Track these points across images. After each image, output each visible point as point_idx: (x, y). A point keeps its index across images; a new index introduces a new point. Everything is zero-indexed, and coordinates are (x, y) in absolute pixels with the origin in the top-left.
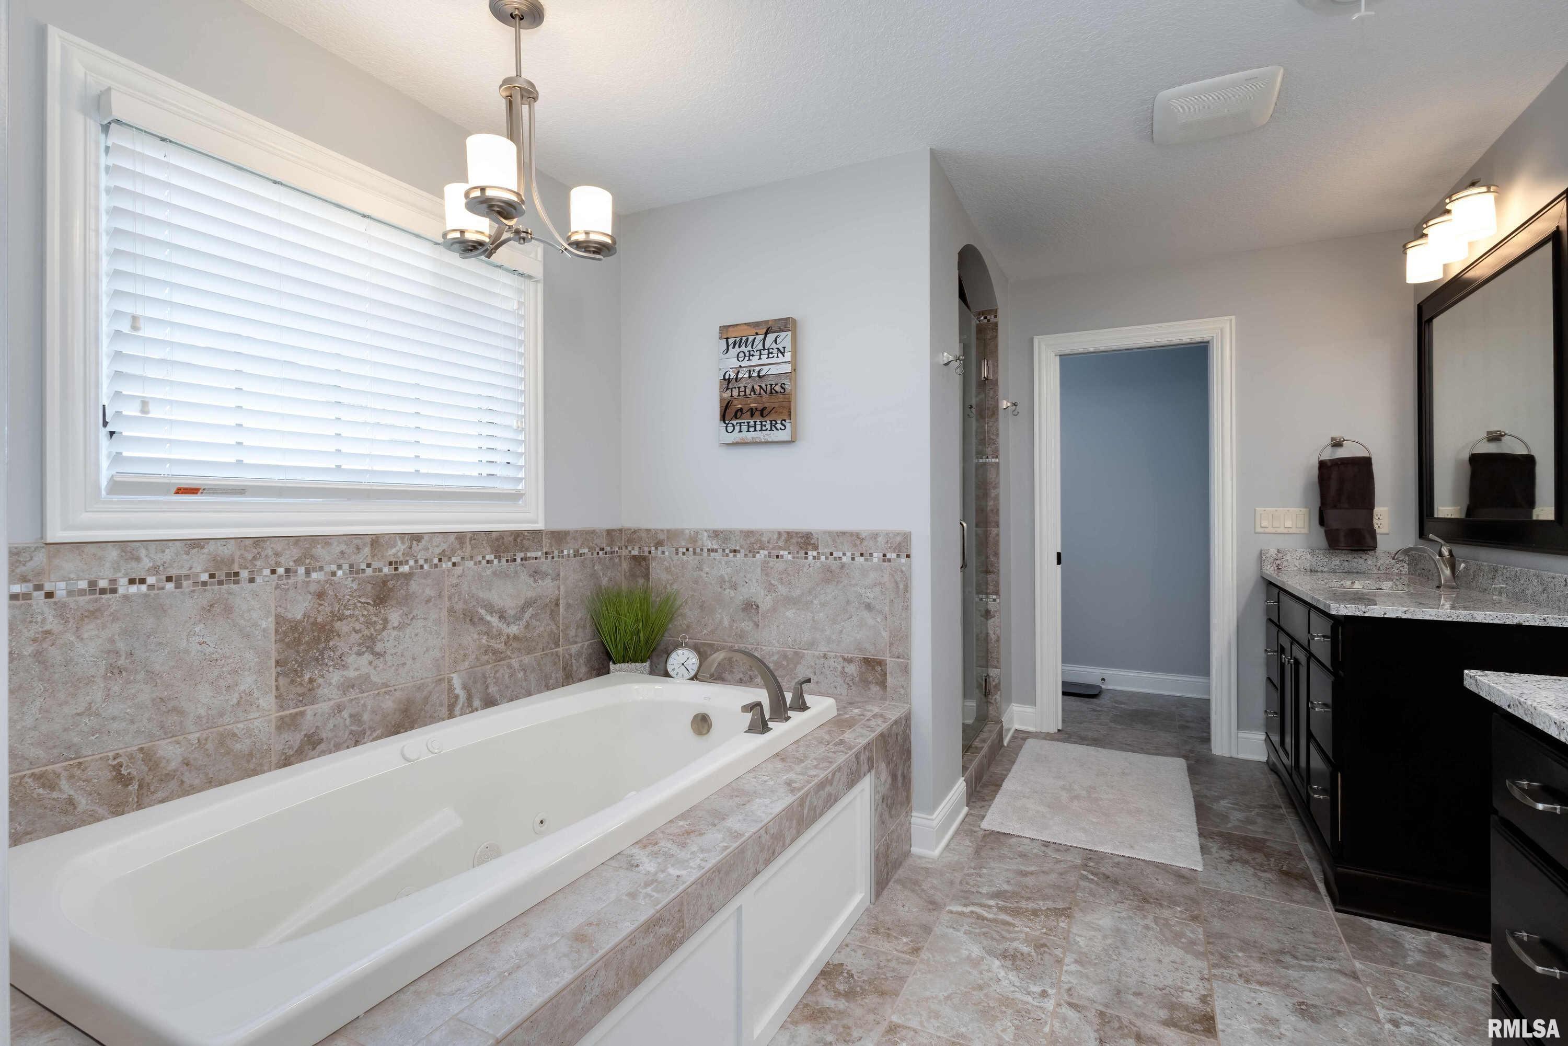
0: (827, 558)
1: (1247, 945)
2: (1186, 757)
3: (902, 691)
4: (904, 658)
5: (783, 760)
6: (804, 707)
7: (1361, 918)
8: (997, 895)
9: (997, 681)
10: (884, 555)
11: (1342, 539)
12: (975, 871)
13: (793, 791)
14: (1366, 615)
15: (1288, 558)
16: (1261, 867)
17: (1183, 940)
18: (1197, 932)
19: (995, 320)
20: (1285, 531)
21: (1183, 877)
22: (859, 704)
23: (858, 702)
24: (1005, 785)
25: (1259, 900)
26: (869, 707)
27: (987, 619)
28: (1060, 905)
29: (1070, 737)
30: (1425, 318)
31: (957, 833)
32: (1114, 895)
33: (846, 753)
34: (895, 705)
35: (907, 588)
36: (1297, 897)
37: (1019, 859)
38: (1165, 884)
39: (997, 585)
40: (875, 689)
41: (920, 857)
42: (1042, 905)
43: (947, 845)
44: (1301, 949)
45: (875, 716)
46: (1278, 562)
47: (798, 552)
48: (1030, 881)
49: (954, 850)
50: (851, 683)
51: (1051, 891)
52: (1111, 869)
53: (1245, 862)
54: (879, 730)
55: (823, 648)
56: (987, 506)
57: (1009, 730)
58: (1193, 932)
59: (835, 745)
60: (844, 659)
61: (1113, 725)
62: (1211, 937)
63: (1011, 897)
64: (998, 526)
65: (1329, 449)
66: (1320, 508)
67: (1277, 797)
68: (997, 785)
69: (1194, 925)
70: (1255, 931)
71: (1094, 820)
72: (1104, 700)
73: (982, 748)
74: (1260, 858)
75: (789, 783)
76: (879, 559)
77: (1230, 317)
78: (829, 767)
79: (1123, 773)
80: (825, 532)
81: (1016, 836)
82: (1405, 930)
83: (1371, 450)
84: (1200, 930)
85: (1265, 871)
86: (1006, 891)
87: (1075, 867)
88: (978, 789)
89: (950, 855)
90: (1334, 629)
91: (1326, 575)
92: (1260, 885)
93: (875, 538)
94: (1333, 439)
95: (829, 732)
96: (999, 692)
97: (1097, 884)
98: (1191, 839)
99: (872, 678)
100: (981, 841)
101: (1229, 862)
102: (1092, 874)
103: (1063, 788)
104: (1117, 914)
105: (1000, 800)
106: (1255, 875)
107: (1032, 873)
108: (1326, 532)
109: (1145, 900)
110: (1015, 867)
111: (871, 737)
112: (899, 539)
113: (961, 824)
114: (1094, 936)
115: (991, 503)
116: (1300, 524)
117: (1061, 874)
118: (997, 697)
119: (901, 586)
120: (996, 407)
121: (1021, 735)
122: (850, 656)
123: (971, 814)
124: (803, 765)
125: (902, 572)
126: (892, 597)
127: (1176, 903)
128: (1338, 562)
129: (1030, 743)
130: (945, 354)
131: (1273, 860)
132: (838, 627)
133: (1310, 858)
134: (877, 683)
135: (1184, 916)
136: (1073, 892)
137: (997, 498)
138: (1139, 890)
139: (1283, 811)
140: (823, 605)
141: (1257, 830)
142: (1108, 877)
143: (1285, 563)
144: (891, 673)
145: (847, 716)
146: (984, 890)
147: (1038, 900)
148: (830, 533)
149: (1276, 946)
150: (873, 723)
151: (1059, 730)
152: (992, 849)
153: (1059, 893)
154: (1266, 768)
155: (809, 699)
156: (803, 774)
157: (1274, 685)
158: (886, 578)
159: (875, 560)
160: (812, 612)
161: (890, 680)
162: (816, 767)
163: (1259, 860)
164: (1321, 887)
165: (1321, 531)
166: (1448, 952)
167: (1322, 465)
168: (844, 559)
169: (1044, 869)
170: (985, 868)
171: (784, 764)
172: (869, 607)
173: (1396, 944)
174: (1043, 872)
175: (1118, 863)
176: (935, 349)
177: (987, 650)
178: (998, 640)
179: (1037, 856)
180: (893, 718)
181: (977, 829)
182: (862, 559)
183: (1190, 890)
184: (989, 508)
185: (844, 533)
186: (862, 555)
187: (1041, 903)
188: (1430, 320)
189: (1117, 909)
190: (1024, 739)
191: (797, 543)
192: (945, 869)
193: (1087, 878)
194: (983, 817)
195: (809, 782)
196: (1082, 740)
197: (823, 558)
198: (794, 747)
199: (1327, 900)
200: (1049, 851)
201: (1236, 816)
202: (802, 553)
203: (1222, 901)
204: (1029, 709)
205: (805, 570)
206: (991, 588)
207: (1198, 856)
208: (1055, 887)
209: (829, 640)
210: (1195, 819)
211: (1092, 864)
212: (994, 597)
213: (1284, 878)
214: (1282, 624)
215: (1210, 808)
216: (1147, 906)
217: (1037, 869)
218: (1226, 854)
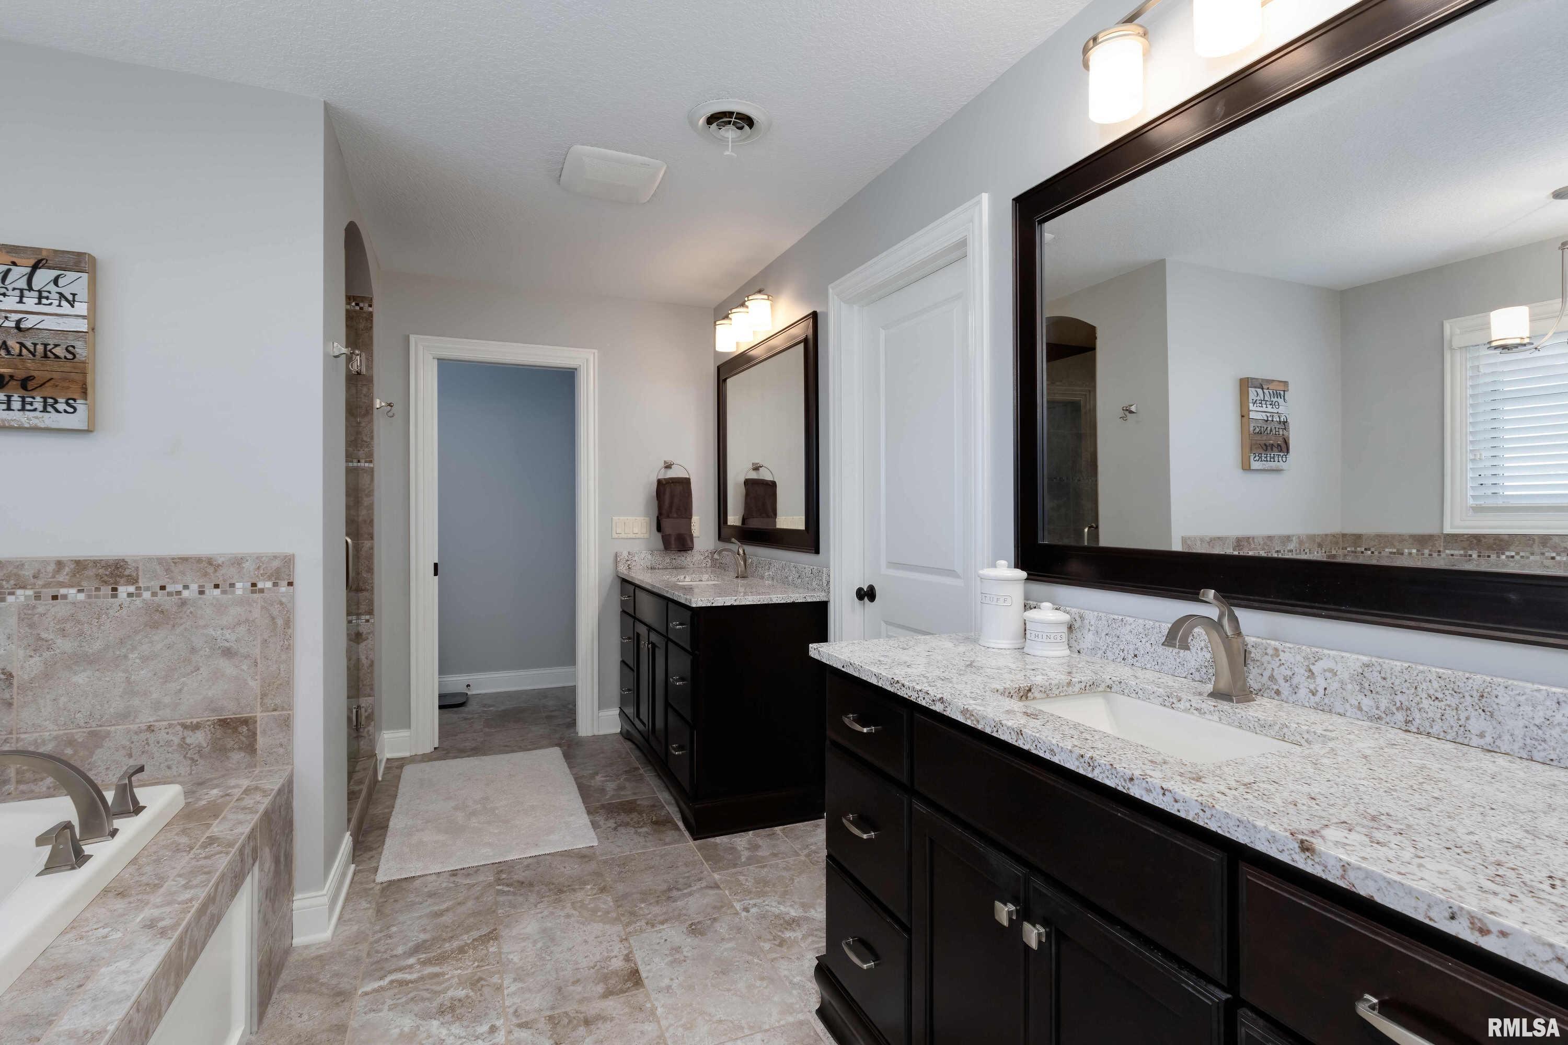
0: (154, 594)
1: (645, 895)
2: (559, 745)
3: (281, 751)
4: (283, 709)
5: (121, 894)
6: (138, 809)
7: (709, 839)
8: (416, 949)
9: (369, 711)
10: (254, 585)
11: (673, 542)
12: (383, 934)
13: (163, 933)
14: (714, 605)
15: (636, 558)
16: (638, 825)
17: (599, 914)
18: (607, 902)
19: (370, 309)
20: (634, 536)
21: (584, 857)
22: (215, 782)
23: (211, 780)
24: (391, 824)
25: (644, 853)
26: (232, 782)
27: (358, 643)
28: (485, 930)
29: (448, 753)
30: (722, 378)
31: (347, 899)
32: (533, 898)
33: (227, 853)
34: (270, 771)
35: (288, 623)
36: (667, 840)
37: (430, 901)
38: (572, 869)
39: (371, 603)
40: (237, 757)
41: (307, 947)
42: (466, 938)
43: (340, 918)
44: (681, 880)
45: (247, 791)
46: (629, 563)
47: (98, 589)
48: (447, 919)
49: (350, 920)
50: (196, 757)
51: (472, 920)
52: (523, 874)
53: (627, 825)
54: (262, 808)
55: (146, 717)
56: (358, 516)
57: (381, 761)
58: (605, 903)
59: (204, 846)
60: (185, 726)
61: (487, 730)
62: (619, 901)
63: (432, 945)
64: (371, 537)
65: (663, 470)
66: (658, 517)
67: (634, 758)
68: (382, 827)
69: (604, 896)
70: (648, 881)
71: (496, 831)
72: (472, 706)
73: (361, 791)
74: (635, 815)
75: (150, 925)
76: (244, 589)
77: (594, 350)
78: (209, 881)
79: (510, 775)
80: (150, 559)
81: (420, 876)
82: (736, 837)
83: (690, 472)
84: (609, 899)
85: (642, 827)
86: (425, 941)
87: (490, 885)
88: (360, 839)
89: (346, 928)
90: (692, 618)
91: (661, 571)
92: (642, 840)
93: (239, 564)
94: (665, 462)
95: (184, 832)
96: (372, 723)
97: (514, 894)
98: (583, 819)
99: (232, 743)
100: (381, 897)
101: (615, 829)
102: (508, 885)
103: (456, 808)
104: (540, 915)
105: (391, 844)
106: (636, 833)
107: (447, 910)
108: (663, 537)
109: (561, 891)
110: (428, 911)
111: (255, 820)
112: (276, 564)
113: (350, 886)
114: (525, 947)
115: (363, 512)
116: (644, 530)
117: (477, 898)
118: (370, 728)
119: (280, 622)
120: (371, 405)
121: (396, 764)
122: (195, 721)
123: (360, 871)
124: (162, 890)
125: (281, 603)
126: (266, 637)
127: (585, 883)
128: (668, 561)
129: (408, 772)
130: (336, 344)
131: (644, 815)
132: (173, 686)
133: (669, 804)
134: (240, 749)
135: (595, 892)
136: (494, 911)
137: (370, 507)
138: (553, 884)
139: (642, 771)
140: (145, 659)
141: (628, 795)
142: (523, 883)
143: (634, 563)
144: (264, 732)
145: (204, 802)
146: (400, 950)
147: (461, 935)
148: (161, 561)
149: (664, 887)
150: (248, 802)
151: (435, 748)
152: (396, 901)
153: (481, 919)
154: (621, 738)
155: (142, 794)
156: (169, 904)
157: (630, 668)
158: (257, 613)
159: (239, 592)
160: (126, 671)
161: (261, 741)
162: (186, 887)
163: (635, 820)
164: (681, 825)
165: (659, 535)
166: (760, 842)
167: (660, 482)
168: (186, 593)
169: (459, 900)
170: (393, 925)
171: (127, 900)
172: (228, 653)
173: (732, 849)
174: (459, 904)
175: (528, 866)
176: (328, 337)
177: (358, 678)
178: (372, 665)
179: (448, 889)
180: (276, 788)
181: (373, 885)
182: (217, 592)
183: (593, 866)
184: (361, 519)
185: (185, 560)
186: (217, 586)
187: (465, 937)
188: (725, 380)
189: (538, 911)
190: (401, 767)
191: (97, 575)
192: (345, 947)
193: (504, 892)
194: (376, 870)
195: (185, 911)
196: (462, 753)
197: (147, 595)
198: (132, 869)
199: (687, 834)
200: (459, 880)
201: (611, 786)
202: (106, 590)
203: (619, 866)
204: (403, 733)
205: (111, 612)
206: (363, 608)
207: (592, 833)
208: (474, 914)
209: (157, 706)
210: (580, 800)
211: (504, 876)
212: (367, 617)
213: (655, 827)
214: (638, 615)
215: (590, 786)
216: (563, 896)
217: (451, 903)
218: (611, 824)
